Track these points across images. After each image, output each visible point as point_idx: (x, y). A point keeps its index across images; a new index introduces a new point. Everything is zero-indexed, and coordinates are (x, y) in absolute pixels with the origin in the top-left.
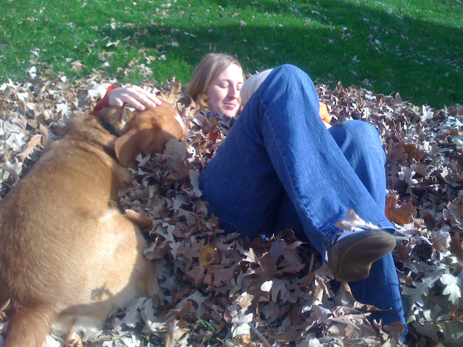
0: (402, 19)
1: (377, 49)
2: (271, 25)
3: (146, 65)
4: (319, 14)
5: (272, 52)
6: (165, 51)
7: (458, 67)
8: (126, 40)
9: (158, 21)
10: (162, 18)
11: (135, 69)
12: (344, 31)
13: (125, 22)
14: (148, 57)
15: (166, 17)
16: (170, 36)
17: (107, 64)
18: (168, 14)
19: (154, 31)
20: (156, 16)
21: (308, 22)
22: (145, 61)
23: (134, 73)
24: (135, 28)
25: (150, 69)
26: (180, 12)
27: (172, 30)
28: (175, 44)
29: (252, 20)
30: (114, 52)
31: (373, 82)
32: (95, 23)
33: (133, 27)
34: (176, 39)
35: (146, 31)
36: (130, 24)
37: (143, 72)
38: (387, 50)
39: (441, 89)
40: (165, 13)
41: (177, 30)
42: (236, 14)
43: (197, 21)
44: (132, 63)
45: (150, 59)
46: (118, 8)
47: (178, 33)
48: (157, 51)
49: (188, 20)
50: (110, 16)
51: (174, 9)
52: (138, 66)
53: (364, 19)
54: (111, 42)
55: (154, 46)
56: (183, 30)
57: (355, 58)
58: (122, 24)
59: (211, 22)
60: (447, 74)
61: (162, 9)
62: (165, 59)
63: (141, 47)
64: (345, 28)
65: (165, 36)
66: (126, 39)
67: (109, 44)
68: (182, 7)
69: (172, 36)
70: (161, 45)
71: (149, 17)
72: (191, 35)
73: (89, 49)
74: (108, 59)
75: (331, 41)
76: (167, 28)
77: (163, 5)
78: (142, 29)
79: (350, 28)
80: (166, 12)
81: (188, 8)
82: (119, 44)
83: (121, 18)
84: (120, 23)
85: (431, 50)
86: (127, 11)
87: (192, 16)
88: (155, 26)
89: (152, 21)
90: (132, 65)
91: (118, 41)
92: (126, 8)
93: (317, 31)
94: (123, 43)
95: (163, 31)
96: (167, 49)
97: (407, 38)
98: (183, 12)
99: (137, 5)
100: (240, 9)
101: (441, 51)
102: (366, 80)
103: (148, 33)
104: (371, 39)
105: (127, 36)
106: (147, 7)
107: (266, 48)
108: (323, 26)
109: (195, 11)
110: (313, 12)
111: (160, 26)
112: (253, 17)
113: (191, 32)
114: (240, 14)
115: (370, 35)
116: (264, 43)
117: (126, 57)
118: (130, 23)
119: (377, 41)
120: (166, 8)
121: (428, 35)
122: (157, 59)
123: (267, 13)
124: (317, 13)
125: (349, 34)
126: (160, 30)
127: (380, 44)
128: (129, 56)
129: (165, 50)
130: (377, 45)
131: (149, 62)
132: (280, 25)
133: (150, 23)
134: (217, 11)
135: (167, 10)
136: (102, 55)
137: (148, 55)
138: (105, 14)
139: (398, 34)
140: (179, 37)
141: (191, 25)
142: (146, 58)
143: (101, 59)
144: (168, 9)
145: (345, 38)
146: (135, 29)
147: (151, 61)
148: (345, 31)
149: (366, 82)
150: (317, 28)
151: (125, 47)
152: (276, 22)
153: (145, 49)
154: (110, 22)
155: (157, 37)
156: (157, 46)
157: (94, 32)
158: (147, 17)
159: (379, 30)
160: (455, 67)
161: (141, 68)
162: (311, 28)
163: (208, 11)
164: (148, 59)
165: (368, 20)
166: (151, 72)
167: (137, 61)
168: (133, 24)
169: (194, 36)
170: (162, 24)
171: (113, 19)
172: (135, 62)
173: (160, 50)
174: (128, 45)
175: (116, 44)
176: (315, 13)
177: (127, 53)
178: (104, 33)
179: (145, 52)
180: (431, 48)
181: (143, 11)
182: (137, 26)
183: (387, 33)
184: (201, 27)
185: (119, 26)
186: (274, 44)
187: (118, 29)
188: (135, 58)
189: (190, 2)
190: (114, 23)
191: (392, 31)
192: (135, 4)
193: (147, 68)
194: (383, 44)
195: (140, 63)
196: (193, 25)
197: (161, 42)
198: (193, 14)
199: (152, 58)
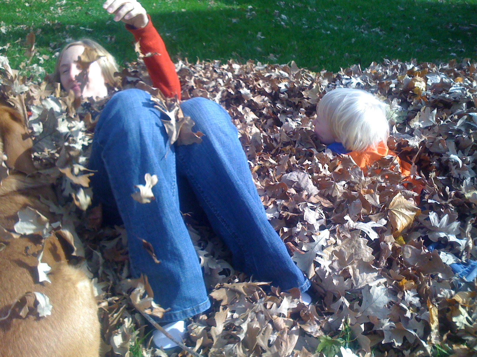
1: (282, 23)
2: (173, 11)
3: (39, 65)
5: (174, 37)
6: (60, 49)
7: (366, 32)
8: (18, 43)
9: (52, 19)
10: (56, 16)
11: (27, 70)
12: (249, 10)
13: (17, 24)
14: (41, 57)
15: (60, 15)
16: (64, 33)
18: (65, 11)
19: (46, 30)
20: (51, 15)
21: (212, 4)
22: (37, 61)
23: (26, 74)
24: (27, 29)
25: (43, 68)
26: (77, 8)
27: (67, 27)
28: (69, 40)
29: (153, 8)
31: (277, 56)
33: (25, 29)
34: (71, 35)
35: (39, 31)
36: (22, 26)
37: (36, 72)
38: (294, 23)
39: (347, 54)
40: (60, 11)
41: (72, 26)
43: (94, 14)
44: (23, 64)
46: (9, 11)
47: (74, 29)
48: (51, 50)
49: (84, 15)
51: (70, 5)
52: (30, 67)
55: (48, 45)
56: (78, 25)
57: (259, 35)
58: (13, 27)
60: (353, 40)
61: (56, 7)
64: (250, 7)
65: (60, 33)
66: (17, 41)
68: (78, 2)
69: (67, 32)
70: (56, 43)
71: (43, 16)
72: (87, 29)
75: (234, 21)
76: (61, 25)
77: (58, 3)
78: (35, 30)
79: (255, 6)
80: (61, 9)
81: (85, 3)
82: (9, 47)
83: (12, 21)
84: (10, 26)
85: (338, 19)
86: (18, 13)
87: (90, 10)
88: (49, 25)
89: (46, 20)
90: (23, 67)
91: (8, 45)
92: (17, 10)
93: (221, 12)
94: (14, 45)
95: (57, 29)
96: (61, 46)
97: (314, 10)
98: (80, 8)
99: (30, 6)
101: (349, 18)
102: (271, 55)
103: (41, 33)
104: (277, 14)
105: (18, 39)
106: (41, 7)
107: (168, 34)
108: (227, 7)
109: (91, 6)
111: (54, 25)
112: (154, 4)
113: (88, 26)
115: (276, 11)
116: (166, 29)
117: (17, 59)
118: (22, 25)
119: (283, 16)
120: (61, 6)
121: (335, 5)
122: (51, 58)
125: (254, 12)
126: (55, 28)
127: (286, 18)
128: (20, 58)
129: (59, 47)
130: (283, 20)
131: (42, 61)
132: (183, 10)
133: (43, 22)
135: (62, 8)
137: (41, 55)
139: (306, 7)
140: (74, 33)
141: (88, 19)
142: (38, 57)
144: (63, 6)
145: (250, 16)
147: (44, 60)
149: (271, 57)
150: (221, 9)
151: (17, 49)
152: (179, 7)
153: (38, 49)
155: (50, 36)
156: (51, 44)
158: (40, 17)
159: (286, 5)
160: (363, 33)
161: (33, 68)
162: (215, 9)
166: (44, 71)
167: (28, 62)
168: (25, 26)
169: (90, 30)
170: (56, 21)
171: (2, 23)
172: (26, 63)
173: (54, 48)
174: (19, 47)
177: (18, 55)
179: (38, 52)
180: (338, 17)
181: (36, 11)
182: (29, 27)
183: (293, 6)
184: (98, 21)
185: (10, 30)
186: (177, 30)
187: (8, 33)
188: (26, 59)
190: (4, 27)
191: (299, 4)
192: (27, 4)
193: (40, 68)
194: (289, 19)
195: (32, 64)
196: (90, 19)
197: (55, 40)
198: (90, 8)
199: (46, 57)
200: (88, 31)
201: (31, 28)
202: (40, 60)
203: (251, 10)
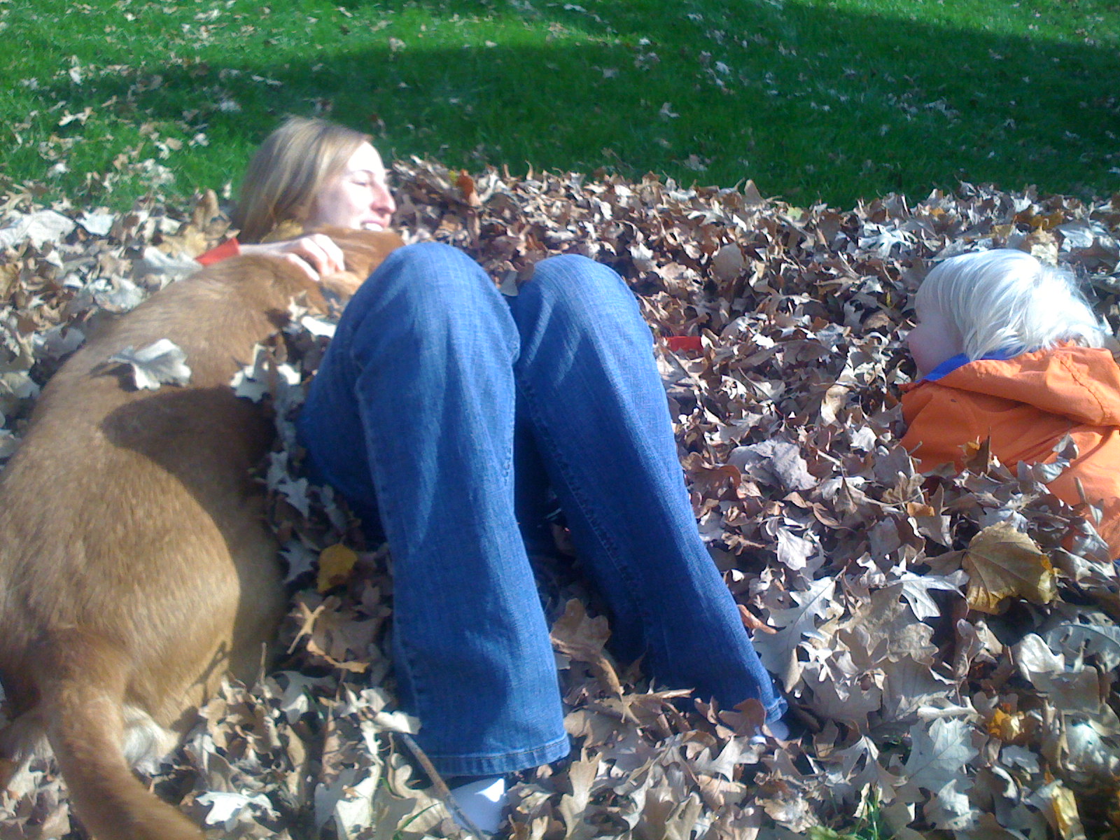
0: (781, 7)
1: (719, 82)
2: (466, 45)
3: (159, 161)
4: (583, 10)
5: (469, 108)
6: (205, 125)
7: (914, 110)
8: (109, 107)
9: (188, 54)
10: (197, 46)
11: (131, 174)
12: (641, 48)
13: (108, 62)
14: (163, 142)
15: (207, 44)
16: (216, 88)
17: (61, 167)
18: (216, 34)
19: (176, 79)
20: (183, 43)
21: (557, 32)
22: (154, 153)
23: (129, 182)
24: (130, 74)
25: (168, 170)
26: (243, 29)
27: (223, 74)
28: (228, 105)
29: (420, 36)
30: (78, 138)
31: (708, 161)
32: (31, 72)
33: (125, 74)
34: (231, 93)
35: (158, 79)
36: (118, 68)
37: (150, 179)
38: (746, 83)
39: (869, 162)
40: (205, 35)
41: (235, 72)
42: (383, 24)
43: (284, 47)
44: (122, 158)
45: (166, 147)
46: (88, 31)
47: (238, 78)
48: (185, 127)
49: (262, 47)
50: (68, 52)
51: (228, 22)
52: (139, 166)
53: (691, 16)
54: (71, 114)
55: (177, 114)
56: (249, 71)
57: (665, 110)
58: (98, 69)
59: (319, 47)
60: (884, 129)
61: (198, 24)
62: (205, 143)
63: (144, 119)
64: (644, 41)
65: (205, 89)
66: (108, 103)
67: (67, 119)
68: (247, 15)
69: (222, 85)
70: (196, 111)
71: (166, 46)
72: (270, 82)
73: (17, 136)
74: (63, 155)
75: (608, 73)
76: (209, 69)
77: (201, 16)
78: (148, 78)
79: (655, 40)
80: (207, 31)
81: (262, 17)
82: (89, 117)
83: (96, 54)
84: (92, 67)
85: (848, 76)
86: (110, 37)
87: (273, 36)
88: (179, 67)
89: (173, 55)
90: (122, 164)
91: (88, 111)
92: (108, 30)
93: (579, 52)
94: (100, 113)
95: (199, 78)
96: (209, 120)
97: (794, 52)
98: (251, 29)
99: (137, 20)
100: (391, 12)
101: (873, 75)
102: (693, 157)
103: (162, 86)
104: (707, 61)
105: (109, 97)
106: (160, 23)
107: (454, 101)
108: (592, 39)
109: (277, 24)
110: (568, 7)
111: (192, 67)
112: (423, 28)
113: (270, 74)
114: (390, 22)
115: (704, 53)
116: (449, 88)
117: (109, 146)
118: (118, 64)
119: (721, 66)
120: (207, 22)
121: (843, 43)
122: (186, 145)
123: (456, 17)
124: (578, 8)
125: (653, 54)
126: (193, 75)
127: (727, 71)
128: (115, 142)
129: (205, 122)
130: (720, 74)
131: (165, 154)
132: (490, 44)
133: (167, 60)
134: (334, 19)
135: (211, 27)
136: (47, 146)
137: (162, 138)
138: (56, 48)
139: (773, 45)
140: (239, 89)
141: (269, 57)
142: (157, 144)
143: (45, 157)
144: (213, 23)
145: (646, 62)
146: (131, 79)
147: (171, 150)
148: (646, 46)
149: (693, 162)
150: (578, 44)
151: (107, 122)
152: (479, 37)
153: (155, 124)
154: (68, 67)
155: (184, 93)
156: (185, 113)
157: (28, 92)
158: (160, 47)
159: (728, 38)
160: (905, 111)
161: (145, 170)
162: (563, 44)
163: (313, 20)
164: (163, 146)
165: (699, 17)
166: (171, 176)
167: (134, 154)
168: (126, 67)
169: (276, 83)
170: (198, 60)
171: (74, 58)
172: (129, 158)
173: (193, 123)
174: (113, 117)
175: (82, 117)
176: (573, 10)
177: (109, 137)
178: (53, 95)
179: (156, 130)
180: (848, 72)
181: (150, 33)
182: (135, 70)
183: (745, 43)
184: (293, 62)
185: (91, 75)
186: (474, 90)
187: (87, 82)
188: (129, 148)
189: (269, 3)
190: (77, 69)
191: (757, 38)
192: (130, 17)
193: (161, 169)
194: (735, 72)
195: (143, 158)
196: (274, 57)
197: (193, 104)
198: (275, 31)
199: (174, 143)
200: (271, 86)
201: (139, 73)
202: (161, 150)
203: (647, 48)
